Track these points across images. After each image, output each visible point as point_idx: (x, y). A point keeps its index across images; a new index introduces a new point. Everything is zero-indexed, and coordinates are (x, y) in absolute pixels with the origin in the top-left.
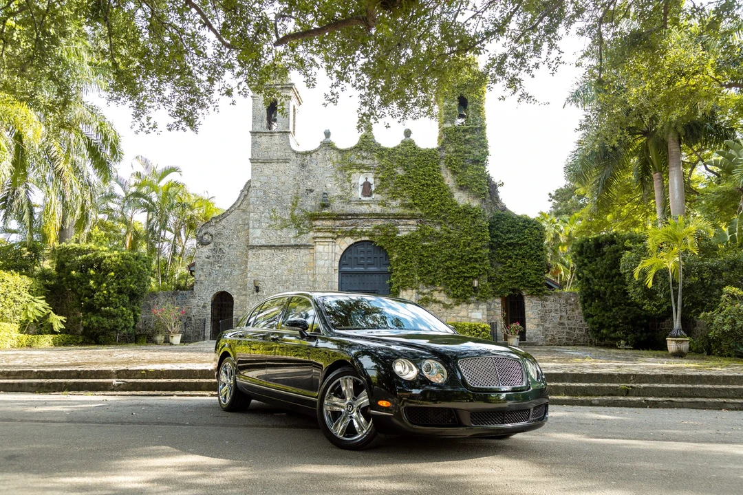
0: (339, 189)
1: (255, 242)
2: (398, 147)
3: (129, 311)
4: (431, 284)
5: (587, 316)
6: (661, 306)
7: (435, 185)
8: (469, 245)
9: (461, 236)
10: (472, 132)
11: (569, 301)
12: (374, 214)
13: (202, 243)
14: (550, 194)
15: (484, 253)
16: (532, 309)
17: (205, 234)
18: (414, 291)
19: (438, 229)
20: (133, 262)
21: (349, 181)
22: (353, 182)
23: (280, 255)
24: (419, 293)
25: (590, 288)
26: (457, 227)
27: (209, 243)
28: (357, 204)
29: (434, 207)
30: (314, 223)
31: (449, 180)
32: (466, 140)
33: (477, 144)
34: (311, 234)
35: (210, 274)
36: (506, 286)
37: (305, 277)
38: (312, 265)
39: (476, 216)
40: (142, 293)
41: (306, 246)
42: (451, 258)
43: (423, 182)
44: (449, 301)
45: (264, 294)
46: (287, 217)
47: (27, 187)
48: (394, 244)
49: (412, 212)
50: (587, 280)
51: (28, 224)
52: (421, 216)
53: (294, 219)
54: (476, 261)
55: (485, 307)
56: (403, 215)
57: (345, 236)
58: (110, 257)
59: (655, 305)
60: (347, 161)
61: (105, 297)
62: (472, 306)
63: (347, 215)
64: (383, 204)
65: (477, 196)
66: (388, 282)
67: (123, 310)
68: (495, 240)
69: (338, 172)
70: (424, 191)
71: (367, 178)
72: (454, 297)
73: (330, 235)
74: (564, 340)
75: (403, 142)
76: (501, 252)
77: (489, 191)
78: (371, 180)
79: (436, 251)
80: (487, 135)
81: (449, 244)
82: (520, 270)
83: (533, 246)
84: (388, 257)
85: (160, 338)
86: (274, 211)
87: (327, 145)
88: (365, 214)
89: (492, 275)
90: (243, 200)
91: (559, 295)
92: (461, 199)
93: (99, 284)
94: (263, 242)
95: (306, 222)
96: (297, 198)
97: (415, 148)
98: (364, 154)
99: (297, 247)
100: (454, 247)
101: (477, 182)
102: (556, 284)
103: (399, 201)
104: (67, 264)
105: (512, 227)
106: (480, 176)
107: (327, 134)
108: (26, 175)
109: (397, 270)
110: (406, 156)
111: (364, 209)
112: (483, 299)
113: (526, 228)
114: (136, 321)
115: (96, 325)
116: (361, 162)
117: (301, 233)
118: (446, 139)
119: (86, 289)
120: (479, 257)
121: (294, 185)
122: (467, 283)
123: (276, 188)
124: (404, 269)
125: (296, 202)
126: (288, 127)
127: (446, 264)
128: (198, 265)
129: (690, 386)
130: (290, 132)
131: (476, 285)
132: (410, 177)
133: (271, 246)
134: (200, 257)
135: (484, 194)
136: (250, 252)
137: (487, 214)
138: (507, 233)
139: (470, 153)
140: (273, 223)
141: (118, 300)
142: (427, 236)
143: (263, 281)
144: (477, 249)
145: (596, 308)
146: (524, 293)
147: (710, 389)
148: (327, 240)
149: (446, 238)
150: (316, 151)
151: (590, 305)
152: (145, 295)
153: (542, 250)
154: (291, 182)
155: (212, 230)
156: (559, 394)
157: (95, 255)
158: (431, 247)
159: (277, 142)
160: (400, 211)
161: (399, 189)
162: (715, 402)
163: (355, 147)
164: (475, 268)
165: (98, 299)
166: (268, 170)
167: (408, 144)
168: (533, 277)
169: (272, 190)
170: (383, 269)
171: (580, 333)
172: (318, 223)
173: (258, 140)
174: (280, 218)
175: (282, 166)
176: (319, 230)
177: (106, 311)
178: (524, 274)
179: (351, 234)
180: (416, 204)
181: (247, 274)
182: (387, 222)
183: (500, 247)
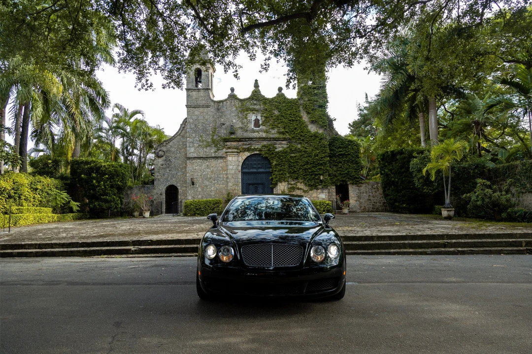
0: (240, 123)
1: (191, 155)
2: (275, 98)
3: (118, 198)
4: (295, 179)
5: (386, 196)
6: (435, 189)
7: (297, 121)
8: (317, 156)
9: (312, 150)
10: (318, 89)
11: (374, 187)
12: (261, 138)
13: (158, 156)
14: (349, 124)
15: (326, 160)
16: (353, 191)
17: (160, 151)
18: (286, 183)
19: (299, 146)
20: (119, 169)
21: (246, 118)
22: (249, 118)
23: (207, 163)
24: (289, 184)
25: (388, 179)
26: (311, 145)
27: (162, 156)
28: (251, 132)
29: (297, 134)
30: (226, 144)
31: (305, 118)
32: (315, 93)
33: (321, 96)
34: (224, 150)
35: (164, 175)
36: (338, 179)
37: (221, 176)
38: (225, 168)
39: (322, 138)
40: (125, 187)
41: (222, 158)
42: (307, 163)
43: (290, 119)
44: (306, 188)
45: (197, 186)
46: (209, 140)
47: (50, 124)
48: (274, 156)
49: (284, 136)
50: (387, 175)
51: (51, 146)
52: (290, 139)
53: (213, 141)
54: (321, 164)
55: (327, 191)
56: (279, 138)
57: (245, 151)
58: (105, 166)
59: (430, 189)
60: (245, 106)
61: (103, 190)
62: (319, 191)
63: (245, 139)
64: (267, 132)
65: (322, 127)
66: (270, 178)
67: (114, 198)
68: (332, 152)
69: (240, 113)
70: (291, 124)
71: (257, 117)
72: (309, 186)
73: (236, 150)
74: (371, 209)
75: (277, 94)
76: (335, 159)
77: (328, 123)
78: (259, 118)
79: (298, 159)
80: (327, 91)
81: (306, 155)
82: (346, 169)
83: (354, 156)
84: (270, 164)
85: (136, 214)
86: (201, 136)
87: (232, 97)
88: (256, 138)
89: (331, 172)
90: (182, 131)
91: (368, 184)
92: (313, 128)
93: (99, 182)
94: (195, 155)
95: (221, 143)
96: (215, 129)
97: (285, 98)
98: (255, 102)
99: (216, 158)
100: (309, 156)
101: (322, 118)
102: (364, 177)
103: (276, 130)
104: (79, 171)
105: (342, 145)
106: (323, 115)
107: (232, 90)
108: (49, 115)
109: (276, 171)
110: (280, 103)
111: (256, 135)
112: (325, 187)
113: (350, 145)
114: (122, 204)
115: (98, 207)
116: (253, 106)
117: (218, 150)
118: (303, 93)
119: (91, 185)
120: (324, 163)
121: (213, 121)
122: (317, 177)
123: (203, 123)
124: (280, 170)
125: (215, 131)
126: (209, 86)
127: (304, 167)
128: (156, 169)
129: (479, 240)
130: (210, 89)
131: (322, 179)
132: (282, 116)
133: (200, 158)
134: (157, 165)
135: (326, 126)
136: (188, 161)
137: (327, 137)
138: (339, 148)
139: (317, 101)
140: (201, 144)
141: (111, 192)
142: (293, 151)
143: (196, 178)
144: (322, 158)
145: (392, 191)
146: (349, 183)
147: (491, 242)
148: (234, 154)
149: (304, 151)
150: (226, 100)
151: (389, 189)
152: (126, 188)
153: (358, 158)
154: (211, 119)
155: (164, 149)
156: (406, 248)
157: (96, 165)
158: (295, 157)
159: (202, 95)
160: (277, 136)
161: (276, 123)
162: (496, 250)
163: (249, 98)
164: (321, 169)
165: (98, 192)
166: (197, 112)
167: (280, 95)
168: (353, 174)
169: (200, 124)
170: (268, 170)
171: (380, 204)
172: (228, 143)
173: (191, 94)
174: (205, 141)
175: (206, 110)
176: (229, 148)
177: (104, 199)
178: (348, 172)
179: (248, 150)
180: (286, 132)
181: (186, 174)
182: (269, 143)
183: (334, 156)
